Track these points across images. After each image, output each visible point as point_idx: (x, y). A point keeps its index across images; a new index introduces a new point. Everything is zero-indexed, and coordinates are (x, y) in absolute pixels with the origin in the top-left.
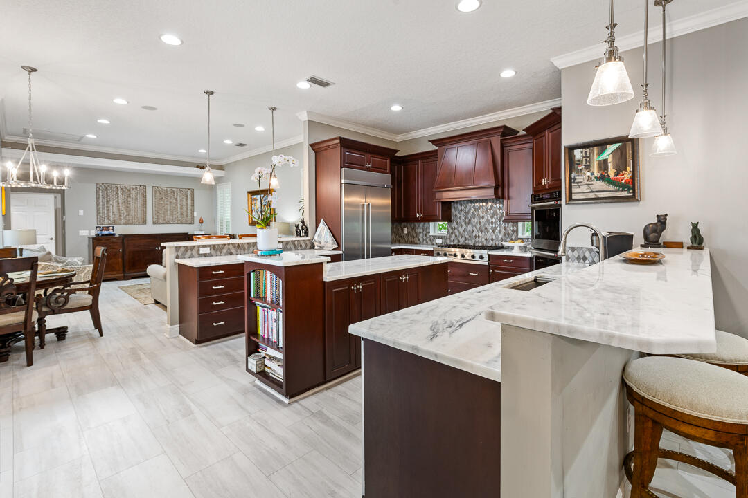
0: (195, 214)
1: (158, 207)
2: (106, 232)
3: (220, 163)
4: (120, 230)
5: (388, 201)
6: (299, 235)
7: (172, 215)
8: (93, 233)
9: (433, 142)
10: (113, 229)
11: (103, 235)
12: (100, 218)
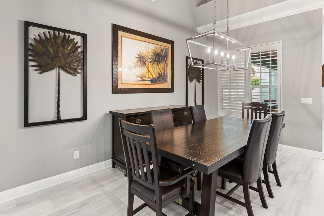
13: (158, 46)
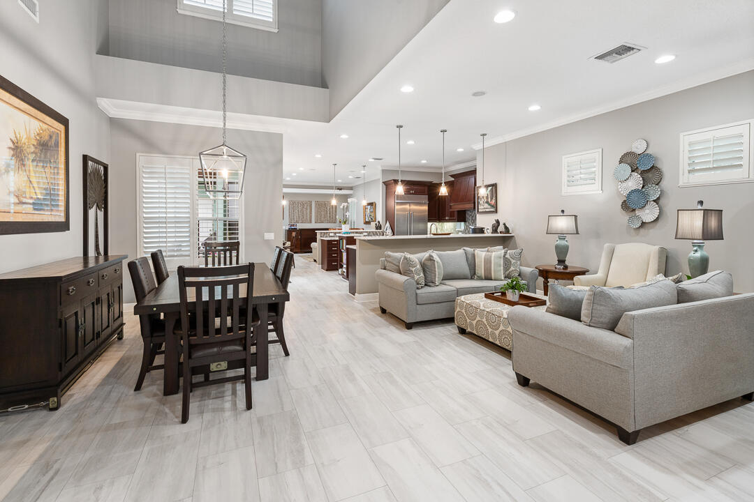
0: (337, 217)
1: (318, 212)
2: (293, 227)
3: (350, 185)
4: (300, 226)
5: (426, 208)
6: (377, 229)
7: (325, 217)
8: (287, 228)
9: (452, 176)
11: (292, 229)
12: (291, 220)
13: (45, 127)
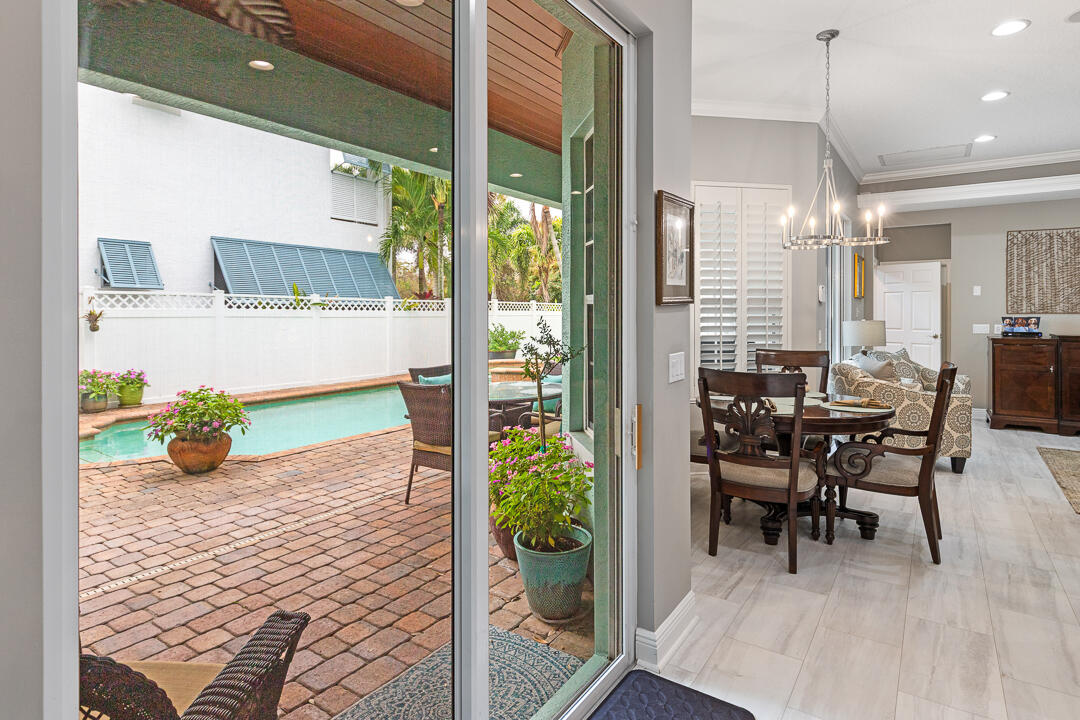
2: (1023, 329)
4: (1053, 325)
8: (998, 330)
10: (1037, 324)
11: (1015, 334)
12: (1013, 301)
